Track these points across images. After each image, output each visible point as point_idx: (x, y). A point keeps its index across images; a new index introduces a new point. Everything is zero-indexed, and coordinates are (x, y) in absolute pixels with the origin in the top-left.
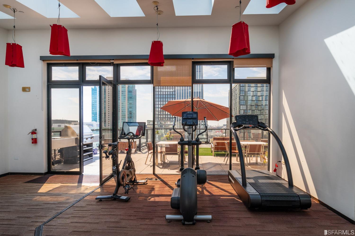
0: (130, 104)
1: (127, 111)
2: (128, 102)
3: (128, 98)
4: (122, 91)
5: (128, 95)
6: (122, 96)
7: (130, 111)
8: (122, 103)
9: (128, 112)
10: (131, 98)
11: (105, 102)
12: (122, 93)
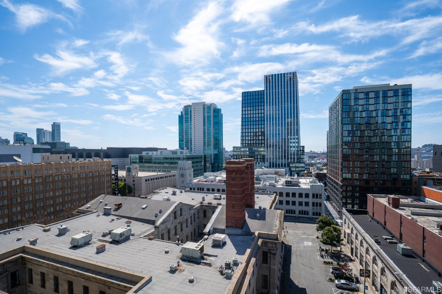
0: (216, 129)
1: (212, 137)
2: (214, 128)
3: (214, 123)
4: (208, 117)
5: (214, 120)
6: (207, 121)
7: (216, 137)
8: (208, 129)
9: (214, 138)
10: (216, 123)
11: (191, 128)
12: (208, 119)
